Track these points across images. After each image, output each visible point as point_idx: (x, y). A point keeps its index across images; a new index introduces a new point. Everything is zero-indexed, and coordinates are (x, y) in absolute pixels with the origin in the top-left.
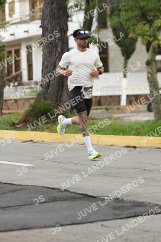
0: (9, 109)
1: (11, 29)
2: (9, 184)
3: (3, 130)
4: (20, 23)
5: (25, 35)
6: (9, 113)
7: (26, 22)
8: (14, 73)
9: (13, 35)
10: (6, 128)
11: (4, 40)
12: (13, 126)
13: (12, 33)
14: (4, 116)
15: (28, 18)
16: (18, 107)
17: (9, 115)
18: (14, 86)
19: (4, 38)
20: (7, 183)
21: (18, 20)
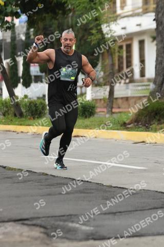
0: (119, 108)
1: (122, 22)
2: (120, 188)
3: (114, 130)
4: (132, 16)
5: (138, 29)
6: (120, 112)
7: (138, 15)
8: (125, 70)
9: (124, 28)
10: (116, 128)
11: (115, 34)
12: (124, 126)
13: (123, 26)
14: (115, 116)
15: (140, 10)
16: (129, 105)
17: (119, 114)
18: (125, 83)
19: (115, 32)
20: (117, 187)
21: (130, 13)
